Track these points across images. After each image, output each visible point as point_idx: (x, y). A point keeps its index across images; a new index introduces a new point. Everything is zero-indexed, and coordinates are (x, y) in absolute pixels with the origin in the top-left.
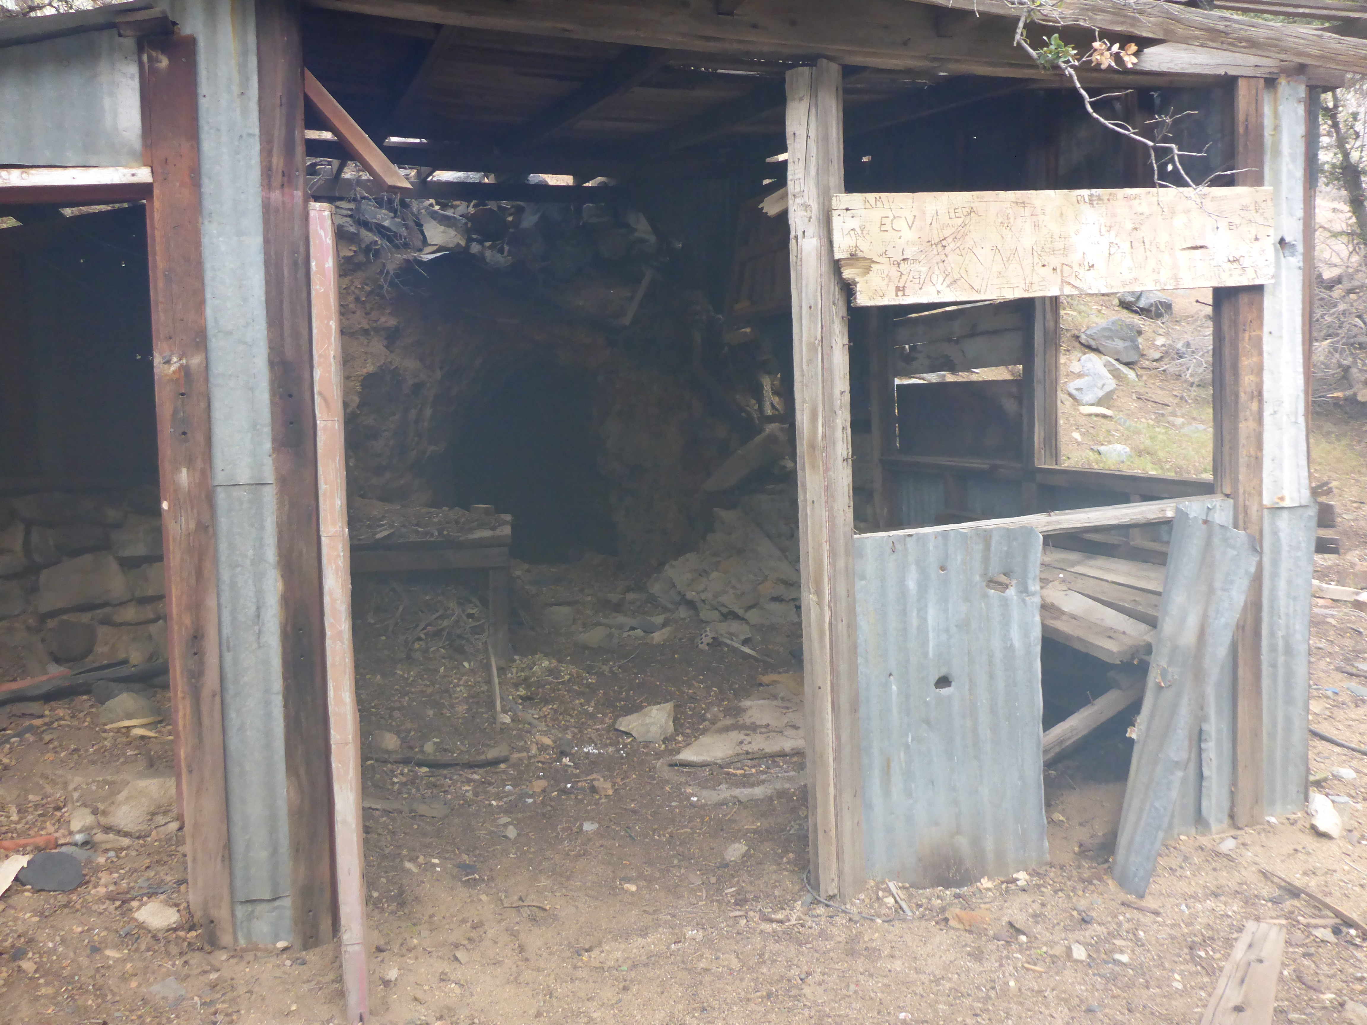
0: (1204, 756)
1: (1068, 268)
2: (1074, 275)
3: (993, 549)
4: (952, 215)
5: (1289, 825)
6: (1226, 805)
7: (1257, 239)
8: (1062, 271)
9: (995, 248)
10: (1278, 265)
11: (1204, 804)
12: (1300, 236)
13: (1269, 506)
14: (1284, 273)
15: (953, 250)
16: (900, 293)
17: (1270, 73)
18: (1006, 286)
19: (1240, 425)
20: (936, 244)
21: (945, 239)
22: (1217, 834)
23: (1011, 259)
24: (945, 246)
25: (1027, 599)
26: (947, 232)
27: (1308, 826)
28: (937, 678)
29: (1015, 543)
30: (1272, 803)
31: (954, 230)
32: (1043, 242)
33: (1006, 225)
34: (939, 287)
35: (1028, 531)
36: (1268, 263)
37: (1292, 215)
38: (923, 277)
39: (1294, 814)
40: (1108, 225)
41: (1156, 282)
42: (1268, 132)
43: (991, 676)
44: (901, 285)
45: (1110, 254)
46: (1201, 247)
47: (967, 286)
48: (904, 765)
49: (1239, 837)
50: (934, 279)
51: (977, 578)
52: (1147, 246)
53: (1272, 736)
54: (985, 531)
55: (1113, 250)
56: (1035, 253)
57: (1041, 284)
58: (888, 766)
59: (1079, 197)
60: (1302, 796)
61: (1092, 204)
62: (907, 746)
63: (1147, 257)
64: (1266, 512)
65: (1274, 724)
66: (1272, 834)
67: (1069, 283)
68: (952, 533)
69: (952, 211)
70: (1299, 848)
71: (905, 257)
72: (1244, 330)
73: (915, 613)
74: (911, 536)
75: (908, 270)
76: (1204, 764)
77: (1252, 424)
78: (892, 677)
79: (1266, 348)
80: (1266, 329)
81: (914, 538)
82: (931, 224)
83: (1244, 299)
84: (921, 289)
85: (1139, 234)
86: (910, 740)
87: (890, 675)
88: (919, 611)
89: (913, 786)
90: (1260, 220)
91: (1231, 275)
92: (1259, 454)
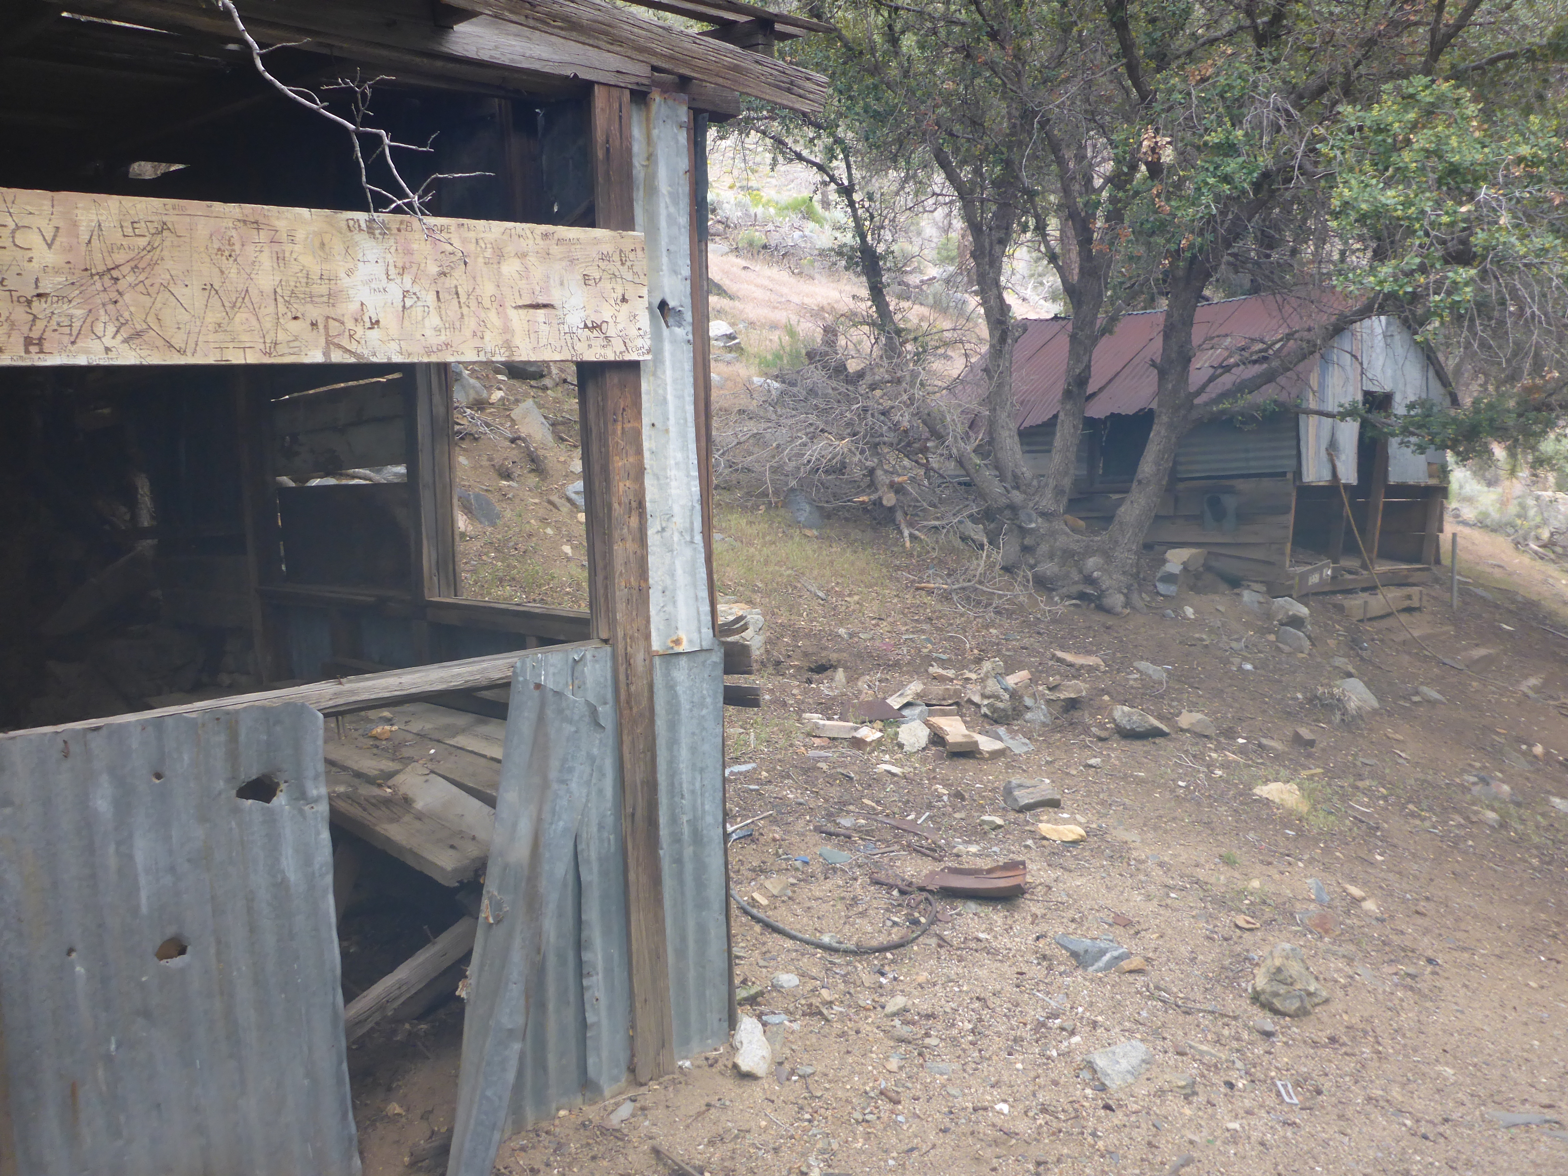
0: (587, 996)
1: (337, 324)
2: (347, 333)
3: (242, 738)
4: (129, 231)
5: (707, 1068)
6: (623, 1057)
7: (624, 300)
8: (326, 327)
9: (209, 287)
10: (657, 337)
11: (591, 1061)
12: (688, 301)
13: (661, 652)
14: (667, 347)
15: (133, 286)
16: (33, 349)
17: (637, 84)
18: (231, 345)
19: (615, 547)
20: (101, 275)
21: (117, 267)
22: (612, 1097)
23: (238, 304)
24: (117, 279)
25: (307, 808)
26: (120, 257)
27: (730, 1066)
28: (159, 942)
29: (278, 728)
30: (686, 1041)
31: (132, 255)
32: (293, 284)
33: (227, 253)
34: (108, 341)
35: (298, 710)
36: (641, 332)
37: (676, 272)
38: (77, 325)
39: (716, 1050)
40: (400, 265)
41: (479, 350)
42: (638, 162)
43: (253, 929)
44: (35, 334)
45: (404, 307)
46: (545, 306)
47: (160, 343)
48: (104, 1088)
49: (639, 1098)
50: (99, 328)
51: (221, 784)
52: (463, 299)
53: (681, 953)
54: (228, 713)
55: (408, 303)
56: (280, 299)
57: (292, 345)
58: (74, 1094)
59: (351, 223)
60: (726, 1025)
61: (373, 234)
62: (108, 1059)
63: (462, 315)
64: (657, 661)
65: (683, 939)
66: (683, 1085)
67: (339, 346)
68: (170, 722)
69: (127, 224)
70: (714, 1100)
71: (40, 291)
72: (615, 421)
73: (112, 849)
74: (97, 729)
75: (48, 311)
76: (587, 1006)
77: (631, 546)
78: (74, 955)
79: (646, 445)
80: (646, 421)
81: (104, 732)
82: (90, 242)
83: (613, 379)
84: (73, 343)
85: (449, 282)
86: (113, 1047)
87: (70, 951)
88: (119, 844)
89: (122, 1118)
90: (629, 276)
91: (590, 346)
92: (643, 585)
